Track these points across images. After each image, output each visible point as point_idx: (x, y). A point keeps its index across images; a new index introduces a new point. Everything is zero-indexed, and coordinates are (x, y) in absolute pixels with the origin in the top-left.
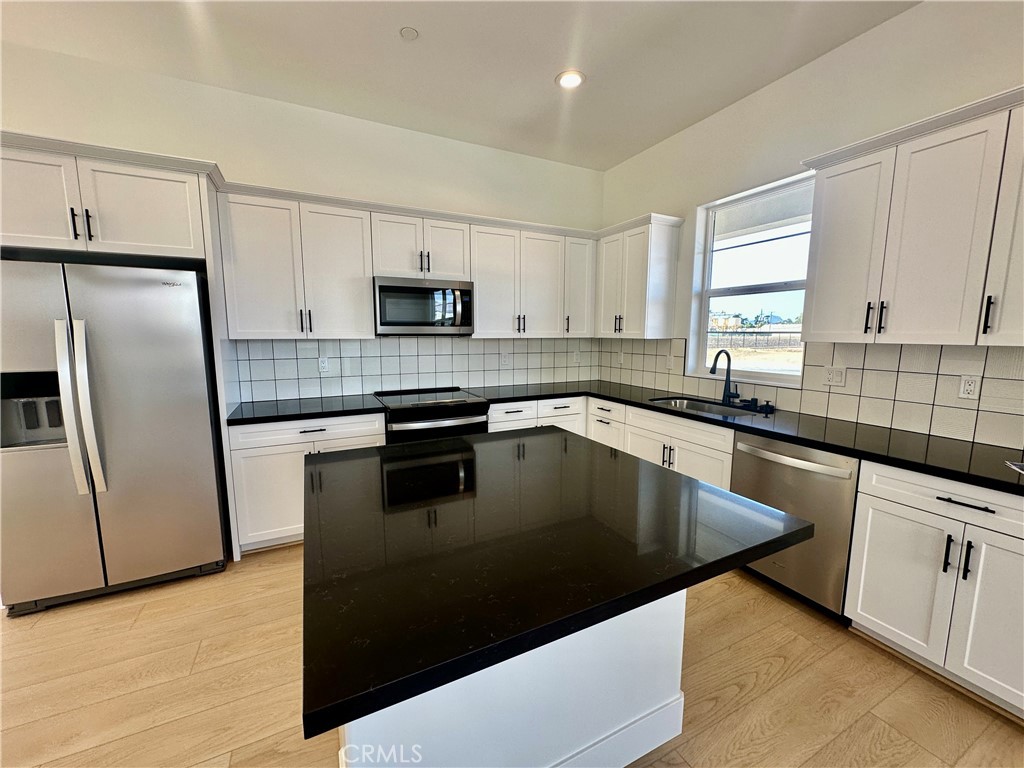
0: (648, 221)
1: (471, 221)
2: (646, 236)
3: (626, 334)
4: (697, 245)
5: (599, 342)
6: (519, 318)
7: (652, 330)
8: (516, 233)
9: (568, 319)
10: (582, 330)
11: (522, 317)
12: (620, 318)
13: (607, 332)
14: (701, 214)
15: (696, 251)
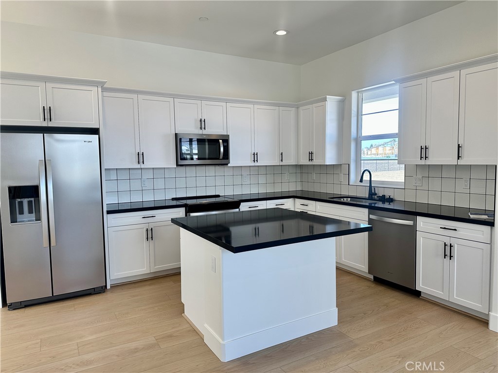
0: (325, 100)
1: (227, 101)
2: (324, 107)
3: (315, 162)
4: (353, 112)
5: (300, 167)
6: (254, 154)
7: (330, 159)
8: (251, 106)
9: (282, 154)
10: (290, 160)
11: (256, 153)
12: (312, 153)
13: (305, 161)
14: (354, 95)
15: (352, 115)
